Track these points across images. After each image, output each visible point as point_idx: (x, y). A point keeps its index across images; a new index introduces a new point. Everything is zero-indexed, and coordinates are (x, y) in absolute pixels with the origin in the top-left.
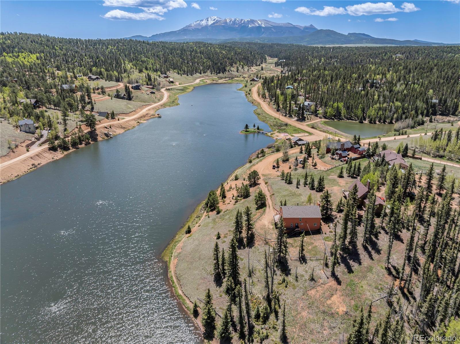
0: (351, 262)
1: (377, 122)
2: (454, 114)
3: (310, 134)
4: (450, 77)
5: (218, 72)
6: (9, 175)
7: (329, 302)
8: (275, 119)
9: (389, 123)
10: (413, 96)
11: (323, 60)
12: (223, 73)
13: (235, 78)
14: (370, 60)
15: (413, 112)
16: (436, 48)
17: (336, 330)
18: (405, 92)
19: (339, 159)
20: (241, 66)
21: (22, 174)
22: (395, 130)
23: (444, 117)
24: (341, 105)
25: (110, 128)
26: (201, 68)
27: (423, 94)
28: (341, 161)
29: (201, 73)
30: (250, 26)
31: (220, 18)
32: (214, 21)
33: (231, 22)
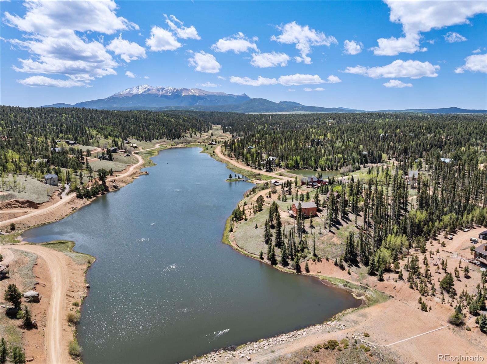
0: (338, 226)
1: (327, 170)
2: (379, 162)
3: (281, 179)
4: (373, 136)
5: (173, 138)
6: (61, 214)
7: (332, 241)
8: (248, 171)
9: (335, 170)
10: (350, 150)
11: (267, 126)
12: (179, 139)
13: (191, 143)
14: (307, 125)
15: (351, 161)
16: (359, 114)
17: (338, 250)
18: (343, 147)
19: (312, 187)
20: (193, 132)
21: (69, 214)
22: (341, 174)
23: (373, 164)
24: (298, 158)
25: (115, 182)
27: (356, 148)
28: (314, 188)
29: (158, 139)
30: (183, 94)
31: (152, 87)
32: (145, 90)
33: (164, 91)
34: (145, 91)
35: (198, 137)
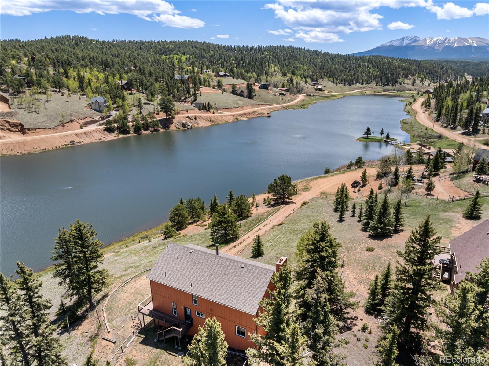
5: (385, 84)
6: (35, 148)
8: (426, 129)
12: (393, 85)
13: (406, 91)
20: (420, 79)
21: (50, 148)
25: (195, 119)
26: (365, 78)
29: (362, 84)
30: (456, 45)
31: (419, 38)
32: (410, 41)
33: (432, 42)
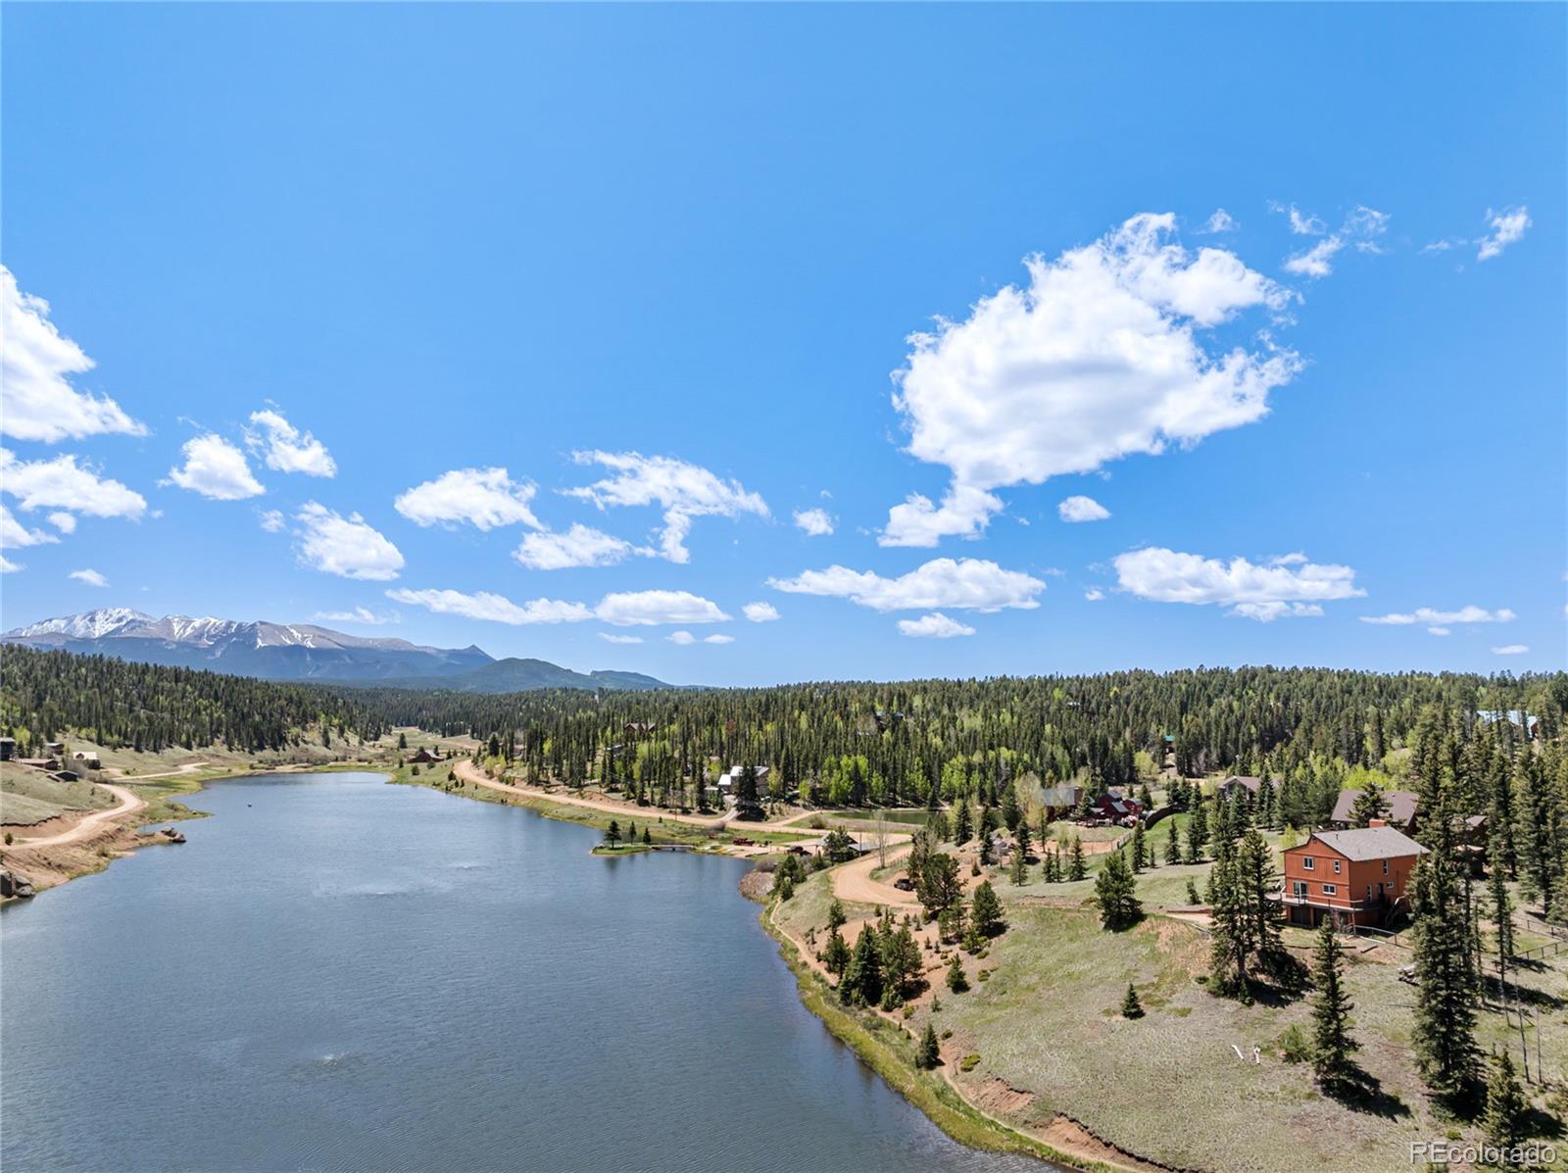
5: (254, 743)
12: (277, 750)
13: (332, 763)
20: (334, 728)
24: (862, 761)
28: (1126, 826)
29: (189, 747)
30: (260, 643)
31: (145, 616)
32: (117, 625)
33: (189, 631)
34: (118, 630)
35: (352, 748)
